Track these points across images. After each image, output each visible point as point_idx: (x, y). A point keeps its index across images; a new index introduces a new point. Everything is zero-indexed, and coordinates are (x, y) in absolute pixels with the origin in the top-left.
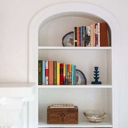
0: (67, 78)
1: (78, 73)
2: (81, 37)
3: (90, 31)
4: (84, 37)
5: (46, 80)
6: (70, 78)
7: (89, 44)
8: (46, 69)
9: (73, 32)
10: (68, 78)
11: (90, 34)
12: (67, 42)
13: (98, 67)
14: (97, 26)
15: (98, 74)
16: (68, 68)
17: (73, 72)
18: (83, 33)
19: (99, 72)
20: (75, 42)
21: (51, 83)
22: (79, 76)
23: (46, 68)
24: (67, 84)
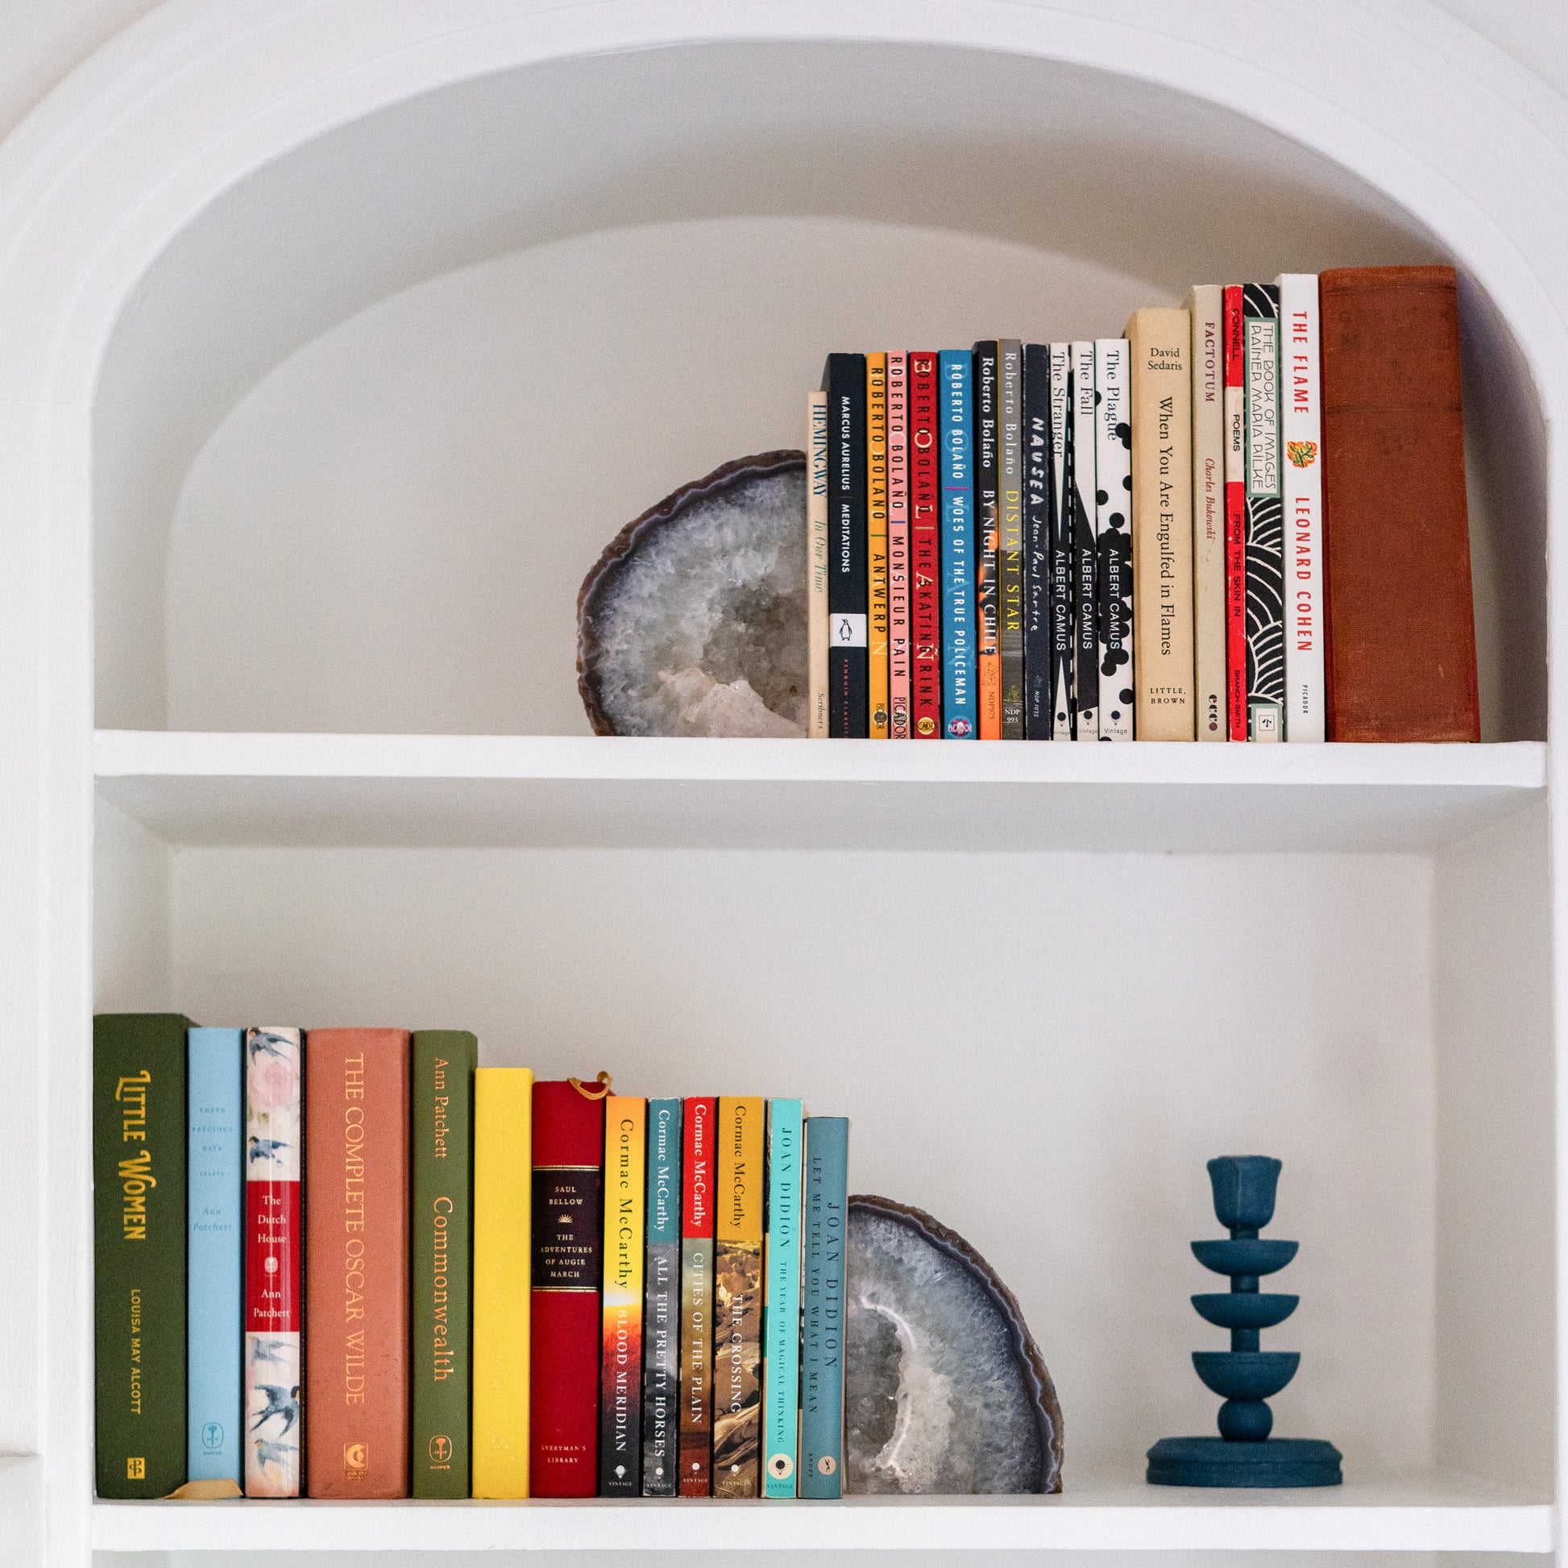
0: (665, 1360)
1: (892, 1271)
2: (959, 545)
3: (1125, 433)
4: (1013, 544)
5: (258, 1401)
6: (741, 1356)
7: (1111, 687)
8: (252, 1195)
9: (789, 465)
10: (699, 1356)
11: (1119, 502)
12: (666, 656)
13: (1267, 1171)
14: (1258, 330)
15: (1269, 1285)
16: (700, 1169)
17: (797, 1237)
18: (984, 478)
19: (1284, 1252)
20: (836, 655)
21: (354, 1456)
22: (906, 1330)
23: (262, 1170)
24: (678, 1487)
